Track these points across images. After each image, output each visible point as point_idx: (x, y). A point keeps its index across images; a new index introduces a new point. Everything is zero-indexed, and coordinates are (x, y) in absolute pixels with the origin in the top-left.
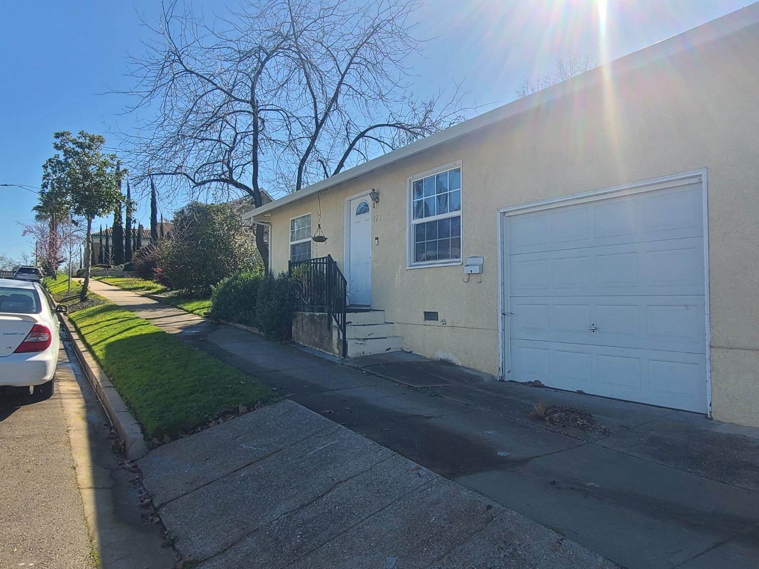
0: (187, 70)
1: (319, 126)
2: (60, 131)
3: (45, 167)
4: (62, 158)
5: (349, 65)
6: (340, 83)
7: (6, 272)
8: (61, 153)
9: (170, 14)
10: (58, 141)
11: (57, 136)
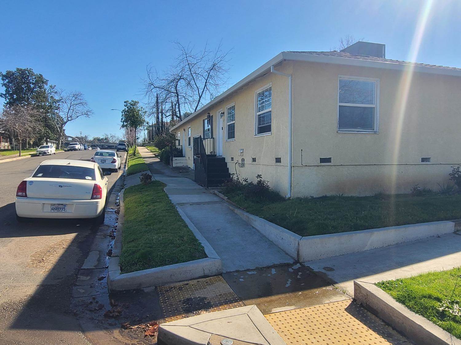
0: (155, 87)
1: (200, 97)
2: (126, 101)
3: (122, 112)
4: (127, 109)
5: (208, 77)
6: (206, 82)
7: (116, 143)
8: (126, 107)
9: (149, 72)
10: (125, 104)
11: (125, 102)
